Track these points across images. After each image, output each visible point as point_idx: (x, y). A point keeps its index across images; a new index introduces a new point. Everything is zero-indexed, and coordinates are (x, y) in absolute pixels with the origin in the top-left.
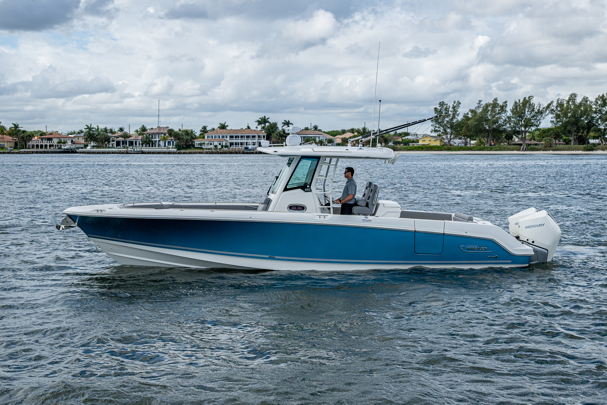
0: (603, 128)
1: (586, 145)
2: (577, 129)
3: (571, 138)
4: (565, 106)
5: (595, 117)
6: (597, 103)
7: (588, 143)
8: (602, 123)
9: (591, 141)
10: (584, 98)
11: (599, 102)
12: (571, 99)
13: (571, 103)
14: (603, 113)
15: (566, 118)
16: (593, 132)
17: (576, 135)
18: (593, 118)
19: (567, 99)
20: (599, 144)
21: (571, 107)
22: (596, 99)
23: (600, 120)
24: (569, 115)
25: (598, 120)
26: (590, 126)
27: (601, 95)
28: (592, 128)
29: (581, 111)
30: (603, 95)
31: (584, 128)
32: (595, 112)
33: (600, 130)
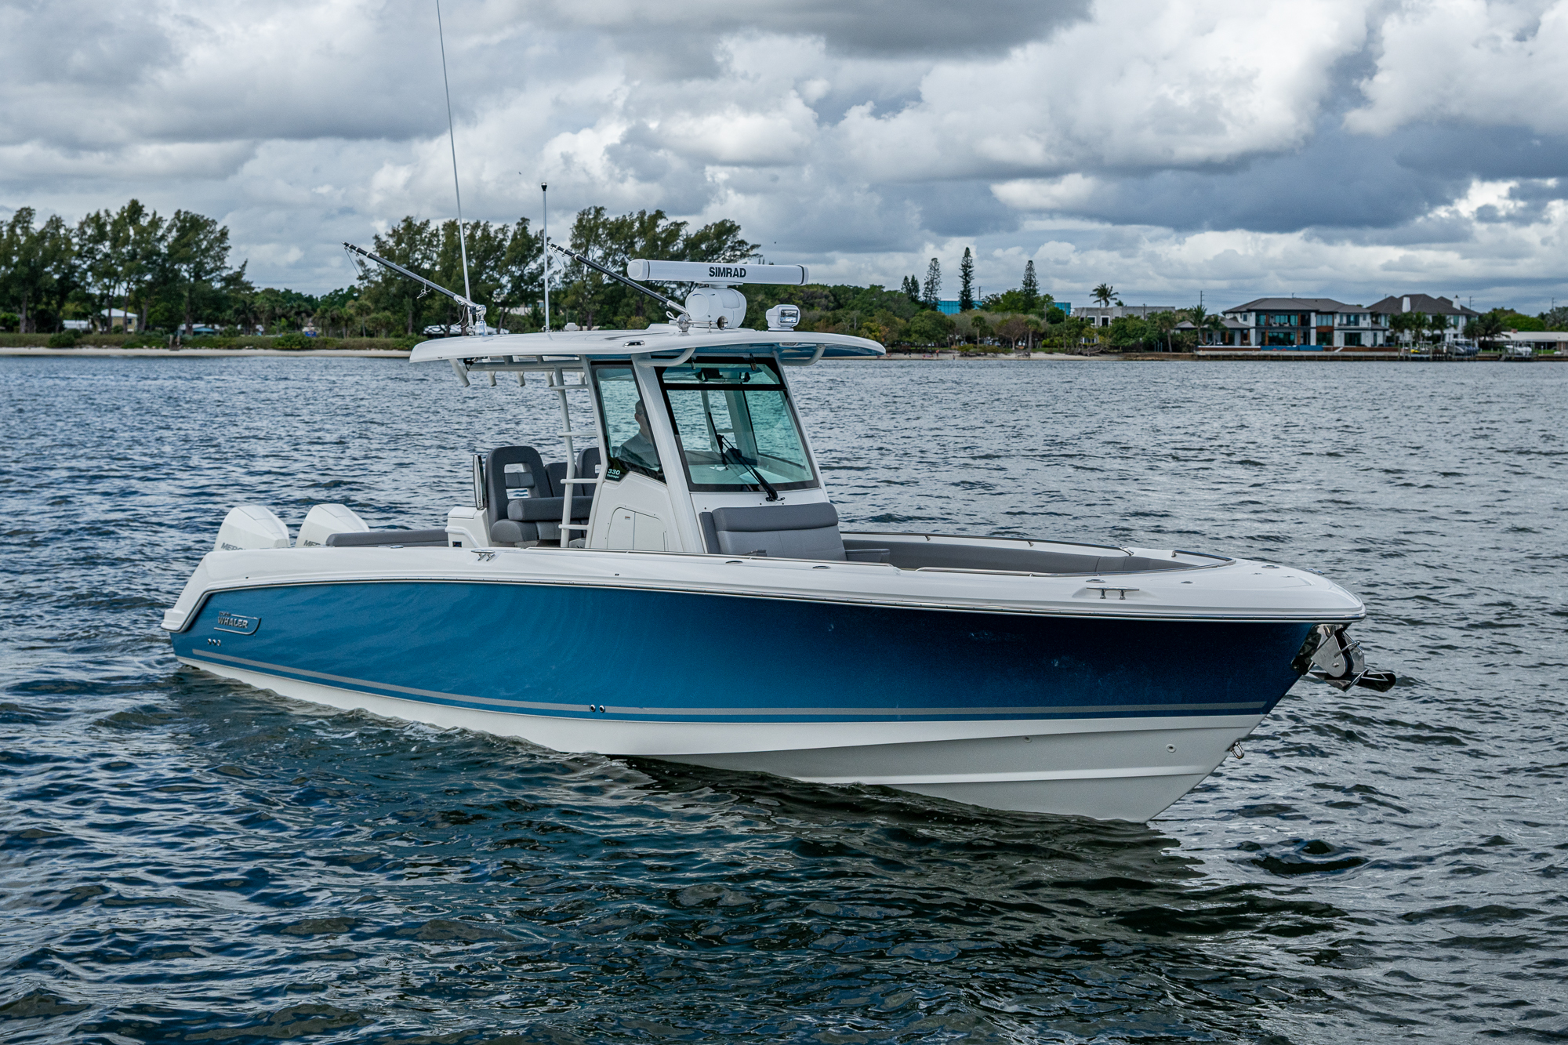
0: (98, 292)
1: (57, 334)
2: (34, 294)
3: (21, 317)
4: (5, 237)
5: (80, 266)
6: (84, 233)
7: (62, 328)
8: (97, 282)
9: (70, 324)
10: (52, 220)
11: (89, 232)
12: (19, 222)
13: (18, 231)
14: (98, 257)
15: (8, 267)
16: (73, 301)
17: (32, 309)
18: (73, 268)
19: (10, 219)
20: (87, 332)
21: (18, 240)
22: (82, 224)
23: (89, 274)
24: (15, 259)
25: (85, 272)
26: (67, 288)
27: (93, 214)
28: (72, 294)
29: (45, 251)
30: (98, 215)
31: (50, 293)
32: (79, 255)
33: (90, 297)
